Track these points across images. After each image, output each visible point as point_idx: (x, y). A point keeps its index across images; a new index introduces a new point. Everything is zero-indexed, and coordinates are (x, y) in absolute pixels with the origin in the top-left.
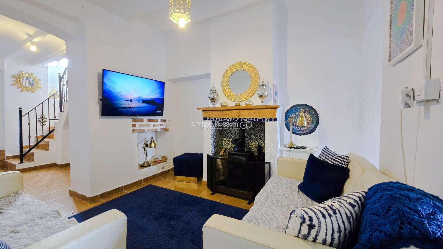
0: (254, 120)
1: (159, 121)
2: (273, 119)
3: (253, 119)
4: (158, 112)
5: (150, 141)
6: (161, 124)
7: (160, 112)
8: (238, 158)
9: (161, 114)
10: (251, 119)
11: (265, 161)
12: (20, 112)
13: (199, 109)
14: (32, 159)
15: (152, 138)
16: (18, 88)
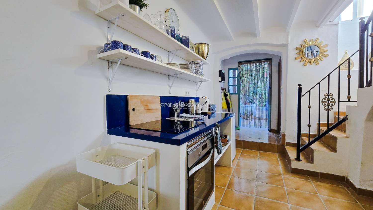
14: (310, 159)
16: (301, 62)
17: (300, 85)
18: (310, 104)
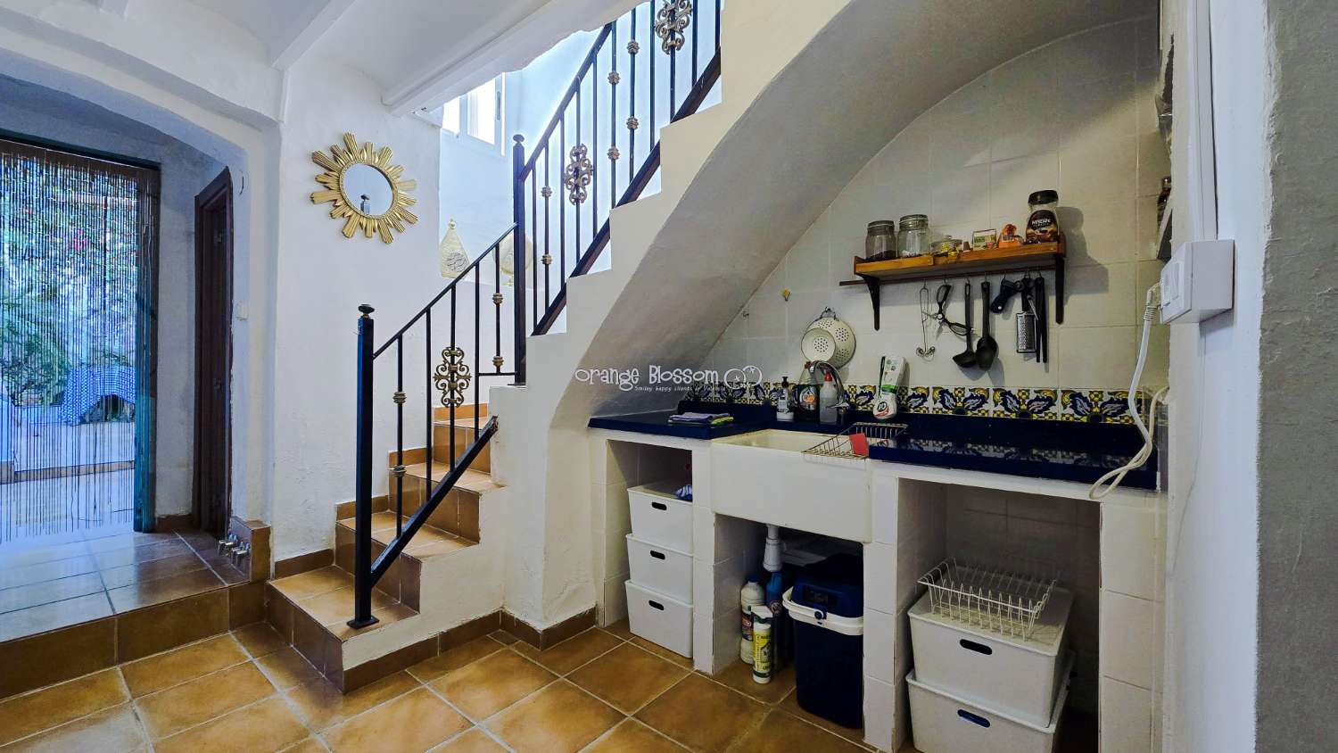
12: (367, 328)
16: (331, 216)
17: (366, 309)
18: (400, 388)
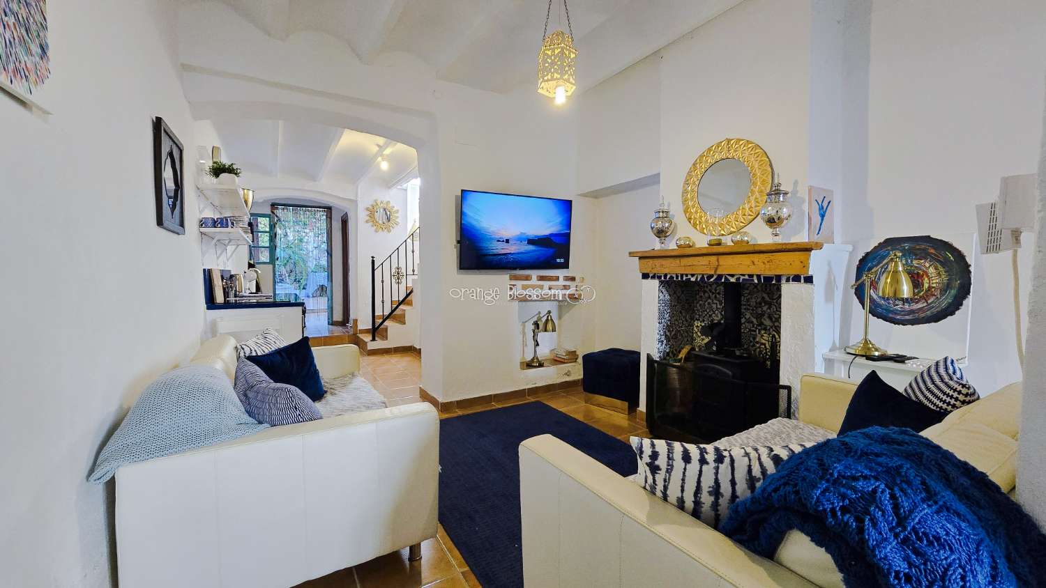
0: (753, 280)
1: (561, 279)
2: (802, 279)
3: (750, 276)
4: (558, 260)
5: (545, 318)
6: (564, 286)
7: (562, 260)
8: (714, 368)
9: (565, 265)
10: (747, 277)
11: (781, 383)
12: (373, 262)
13: (631, 254)
14: (385, 337)
15: (549, 312)
16: (372, 226)
17: (373, 257)
